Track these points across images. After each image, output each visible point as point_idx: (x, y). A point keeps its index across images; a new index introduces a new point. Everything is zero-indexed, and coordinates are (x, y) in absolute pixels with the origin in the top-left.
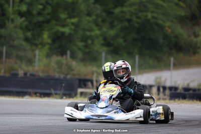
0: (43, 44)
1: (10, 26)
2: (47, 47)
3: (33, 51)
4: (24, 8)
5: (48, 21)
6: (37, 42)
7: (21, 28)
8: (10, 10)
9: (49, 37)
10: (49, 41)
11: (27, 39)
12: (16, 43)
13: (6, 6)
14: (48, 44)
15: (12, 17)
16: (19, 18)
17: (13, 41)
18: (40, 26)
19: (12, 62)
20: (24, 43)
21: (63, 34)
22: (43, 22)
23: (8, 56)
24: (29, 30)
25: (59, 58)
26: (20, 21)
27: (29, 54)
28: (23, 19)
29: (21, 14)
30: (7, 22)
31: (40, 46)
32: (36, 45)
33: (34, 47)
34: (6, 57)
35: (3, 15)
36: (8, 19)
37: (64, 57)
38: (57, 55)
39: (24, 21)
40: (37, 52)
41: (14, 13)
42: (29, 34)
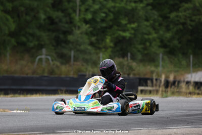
0: (106, 48)
1: (77, 32)
2: (110, 50)
3: (97, 54)
4: (89, 16)
5: (111, 27)
6: (101, 46)
7: (87, 34)
8: (77, 18)
9: (111, 41)
10: (112, 45)
11: (92, 44)
12: (82, 47)
13: (73, 15)
14: (111, 47)
15: (79, 24)
16: (84, 25)
17: (80, 45)
18: (103, 32)
19: (79, 65)
20: (89, 47)
21: (124, 38)
22: (106, 28)
23: (76, 59)
24: (94, 35)
25: (121, 60)
26: (85, 27)
27: (94, 57)
28: (88, 26)
29: (86, 22)
30: (73, 28)
31: (103, 50)
32: (100, 48)
33: (98, 51)
34: (74, 61)
35: (71, 22)
36: (75, 26)
37: (126, 59)
38: (119, 57)
39: (89, 28)
40: (101, 55)
41: (80, 20)
42: (93, 39)
